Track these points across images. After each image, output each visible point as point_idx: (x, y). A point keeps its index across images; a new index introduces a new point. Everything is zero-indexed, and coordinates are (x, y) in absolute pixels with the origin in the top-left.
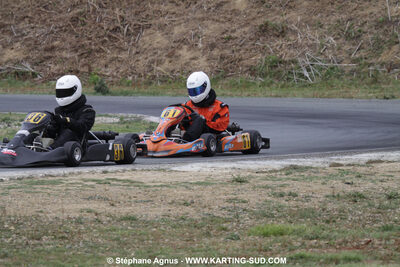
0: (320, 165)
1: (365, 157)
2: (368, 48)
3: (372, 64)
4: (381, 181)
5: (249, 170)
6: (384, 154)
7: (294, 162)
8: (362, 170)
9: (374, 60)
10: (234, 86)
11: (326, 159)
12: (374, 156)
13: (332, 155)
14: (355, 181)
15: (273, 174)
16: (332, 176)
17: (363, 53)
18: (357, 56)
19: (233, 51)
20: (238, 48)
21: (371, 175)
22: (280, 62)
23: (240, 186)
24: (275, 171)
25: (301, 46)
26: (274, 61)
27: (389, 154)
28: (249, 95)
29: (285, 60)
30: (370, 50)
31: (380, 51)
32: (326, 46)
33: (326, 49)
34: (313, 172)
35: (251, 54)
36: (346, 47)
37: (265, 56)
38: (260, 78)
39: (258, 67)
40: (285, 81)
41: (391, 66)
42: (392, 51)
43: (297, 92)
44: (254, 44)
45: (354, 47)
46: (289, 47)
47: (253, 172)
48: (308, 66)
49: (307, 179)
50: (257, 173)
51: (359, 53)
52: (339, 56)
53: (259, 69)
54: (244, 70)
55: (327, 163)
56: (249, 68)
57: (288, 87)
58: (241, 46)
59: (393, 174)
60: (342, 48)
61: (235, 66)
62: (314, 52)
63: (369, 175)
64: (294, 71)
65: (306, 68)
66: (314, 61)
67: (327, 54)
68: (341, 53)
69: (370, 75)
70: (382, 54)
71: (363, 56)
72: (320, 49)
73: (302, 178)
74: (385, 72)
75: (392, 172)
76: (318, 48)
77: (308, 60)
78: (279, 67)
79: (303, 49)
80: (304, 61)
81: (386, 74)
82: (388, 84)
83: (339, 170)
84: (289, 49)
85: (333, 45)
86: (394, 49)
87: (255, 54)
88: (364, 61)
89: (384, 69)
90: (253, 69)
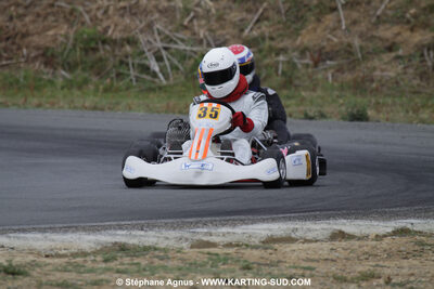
0: (172, 243)
1: (261, 229)
2: (276, 18)
3: (284, 50)
5: (31, 252)
6: (298, 225)
7: (121, 236)
8: (253, 255)
9: (286, 43)
10: (12, 86)
11: (186, 234)
12: (277, 228)
13: (196, 224)
15: (79, 260)
16: (194, 266)
17: (265, 28)
18: (255, 33)
19: (11, 18)
20: (21, 11)
21: (271, 265)
22: (104, 42)
23: (11, 282)
24: (84, 254)
25: (146, 12)
26: (92, 39)
27: (309, 225)
28: (39, 106)
29: (114, 37)
30: (279, 22)
31: (299, 24)
32: (195, 11)
33: (194, 17)
34: (157, 257)
35: (46, 23)
36: (233, 15)
37: (75, 29)
38: (63, 73)
39: (60, 50)
40: (112, 79)
41: (320, 55)
42: (322, 26)
43: (136, 101)
44: (52, 5)
45: (249, 16)
46: (122, 12)
47: (39, 254)
48: (159, 50)
49: (144, 270)
50: (47, 256)
51: (259, 28)
52: (219, 33)
53: (62, 54)
54: (32, 55)
55: (187, 240)
56: (41, 52)
57: (118, 90)
58: (26, 7)
59: (313, 265)
60: (226, 17)
61: (14, 47)
62: (171, 23)
63: (267, 265)
64: (130, 61)
65: (154, 54)
66: (171, 41)
67: (196, 28)
68: (223, 27)
69: (280, 72)
70: (304, 31)
71: (267, 35)
72: (183, 18)
73: (135, 268)
74: (307, 66)
75: (312, 260)
76: (178, 16)
77: (158, 38)
78: (102, 52)
79: (150, 18)
80: (151, 40)
81: (310, 70)
82: (314, 90)
83: (209, 254)
84: (122, 16)
85: (209, 11)
86: (327, 23)
87: (55, 24)
88: (268, 43)
89: (307, 61)
90: (49, 54)
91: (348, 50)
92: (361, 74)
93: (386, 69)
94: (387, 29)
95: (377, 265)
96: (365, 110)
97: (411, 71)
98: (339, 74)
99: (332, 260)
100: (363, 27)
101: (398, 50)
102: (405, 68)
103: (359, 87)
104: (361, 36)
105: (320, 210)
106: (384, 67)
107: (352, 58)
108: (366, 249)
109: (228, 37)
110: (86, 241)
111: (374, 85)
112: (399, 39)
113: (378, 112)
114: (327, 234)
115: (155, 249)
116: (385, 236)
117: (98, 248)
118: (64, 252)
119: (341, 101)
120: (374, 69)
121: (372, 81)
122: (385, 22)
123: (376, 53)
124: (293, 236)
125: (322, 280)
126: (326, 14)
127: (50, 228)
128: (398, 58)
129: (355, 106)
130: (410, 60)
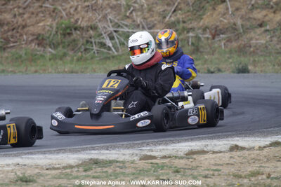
0: (127, 158)
1: (185, 146)
2: (187, 8)
3: (192, 29)
4: (206, 177)
5: (37, 166)
6: (208, 142)
7: (94, 154)
8: (180, 163)
9: (194, 24)
10: (17, 59)
11: (136, 151)
12: (195, 145)
13: (142, 145)
15: (68, 171)
16: (142, 172)
17: (180, 16)
18: (173, 19)
19: (15, 16)
20: (21, 11)
21: (192, 169)
22: (76, 29)
24: (71, 167)
25: (102, 8)
26: (68, 28)
27: (215, 142)
28: (36, 72)
29: (82, 25)
30: (188, 11)
31: (202, 12)
32: (134, 7)
33: (133, 10)
34: (118, 167)
35: (38, 18)
36: (158, 8)
37: (57, 21)
38: (50, 50)
39: (48, 35)
40: (82, 52)
41: (216, 31)
42: (216, 13)
43: (98, 66)
44: (41, 7)
45: (169, 8)
46: (86, 9)
47: (42, 168)
48: (111, 33)
49: (111, 176)
50: (47, 169)
51: (176, 15)
52: (149, 20)
53: (49, 38)
54: (30, 39)
55: (137, 155)
56: (35, 37)
57: (86, 59)
58: (24, 8)
59: (219, 168)
60: (154, 9)
61: (18, 35)
62: (119, 14)
63: (190, 169)
64: (93, 40)
65: (108, 35)
66: (119, 26)
67: (135, 17)
68: (152, 16)
69: (190, 43)
70: (205, 17)
71: (181, 19)
72: (126, 11)
73: (105, 175)
74: (208, 38)
75: (219, 165)
76: (123, 10)
77: (110, 25)
78: (75, 35)
79: (105, 12)
80: (106, 26)
81: (210, 41)
82: (213, 54)
83: (151, 163)
84: (87, 11)
85: (142, 6)
86: (220, 10)
87: (43, 18)
88: (181, 25)
89: (207, 36)
90: (40, 38)
91: (234, 28)
92: (243, 43)
93: (259, 38)
94: (259, 13)
95: (261, 166)
96: (246, 65)
97: (275, 39)
98: (229, 43)
99: (232, 164)
100: (243, 12)
101: (266, 26)
102: (271, 37)
103: (242, 50)
104: (242, 18)
105: (222, 132)
106: (257, 37)
107: (237, 32)
108: (253, 156)
109: (155, 22)
110: (72, 158)
111: (252, 49)
112: (267, 18)
113: (255, 66)
114: (228, 147)
115: (117, 162)
116: (265, 147)
117: (80, 163)
118: (58, 166)
119: (231, 60)
120: (251, 39)
121: (250, 47)
122: (257, 8)
123: (252, 28)
124: (205, 149)
125: (226, 177)
126: (219, 4)
127: (49, 151)
128: (267, 31)
129: (240, 63)
130: (274, 32)
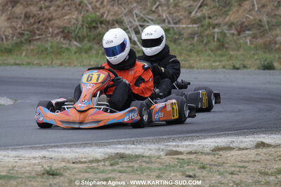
0: (153, 153)
1: (210, 142)
3: (218, 25)
4: (232, 173)
5: (63, 160)
6: (234, 139)
7: (120, 149)
8: (207, 159)
9: (220, 20)
10: (43, 52)
11: (162, 146)
12: (221, 141)
13: (168, 140)
14: (198, 173)
15: (95, 165)
16: (169, 167)
17: (205, 11)
18: (199, 14)
19: (41, 9)
20: (47, 4)
21: (219, 165)
22: (101, 23)
23: (52, 180)
24: (97, 161)
25: (128, 3)
26: (94, 21)
27: (241, 138)
28: (61, 65)
29: (107, 19)
30: (214, 7)
31: (227, 8)
32: (160, 1)
33: (159, 5)
34: (145, 162)
35: (64, 11)
36: (184, 3)
37: (82, 14)
38: (76, 43)
39: (73, 29)
41: (241, 27)
42: (242, 9)
45: (195, 4)
46: (112, 3)
47: (68, 162)
48: (137, 27)
49: (137, 170)
50: (74, 163)
51: (202, 11)
52: (175, 15)
53: (74, 31)
54: (56, 32)
55: (163, 150)
56: (61, 30)
58: (51, 1)
59: (245, 164)
60: (180, 4)
61: (44, 27)
62: (144, 9)
63: (216, 165)
65: (134, 29)
66: (145, 21)
67: (161, 12)
68: (178, 11)
69: (216, 39)
70: (230, 13)
71: (207, 15)
72: (152, 6)
73: (131, 169)
74: (233, 34)
76: (149, 5)
77: (136, 19)
78: (100, 29)
79: (131, 6)
80: (132, 20)
81: (235, 37)
82: (238, 50)
83: (178, 159)
84: (113, 5)
86: (245, 6)
87: (69, 12)
88: (207, 21)
89: (232, 32)
90: (66, 31)
91: (259, 24)
92: (269, 39)
96: (272, 62)
98: (254, 40)
99: (258, 161)
100: (269, 8)
103: (267, 47)
104: (268, 15)
105: (248, 129)
107: (262, 29)
108: (279, 153)
109: (181, 17)
111: (277, 46)
114: (254, 144)
115: (143, 157)
117: (107, 157)
118: (84, 160)
119: (256, 57)
120: (277, 36)
121: (276, 43)
123: (278, 25)
124: (231, 146)
125: (252, 174)
126: (245, 1)
127: (75, 145)
129: (266, 60)
